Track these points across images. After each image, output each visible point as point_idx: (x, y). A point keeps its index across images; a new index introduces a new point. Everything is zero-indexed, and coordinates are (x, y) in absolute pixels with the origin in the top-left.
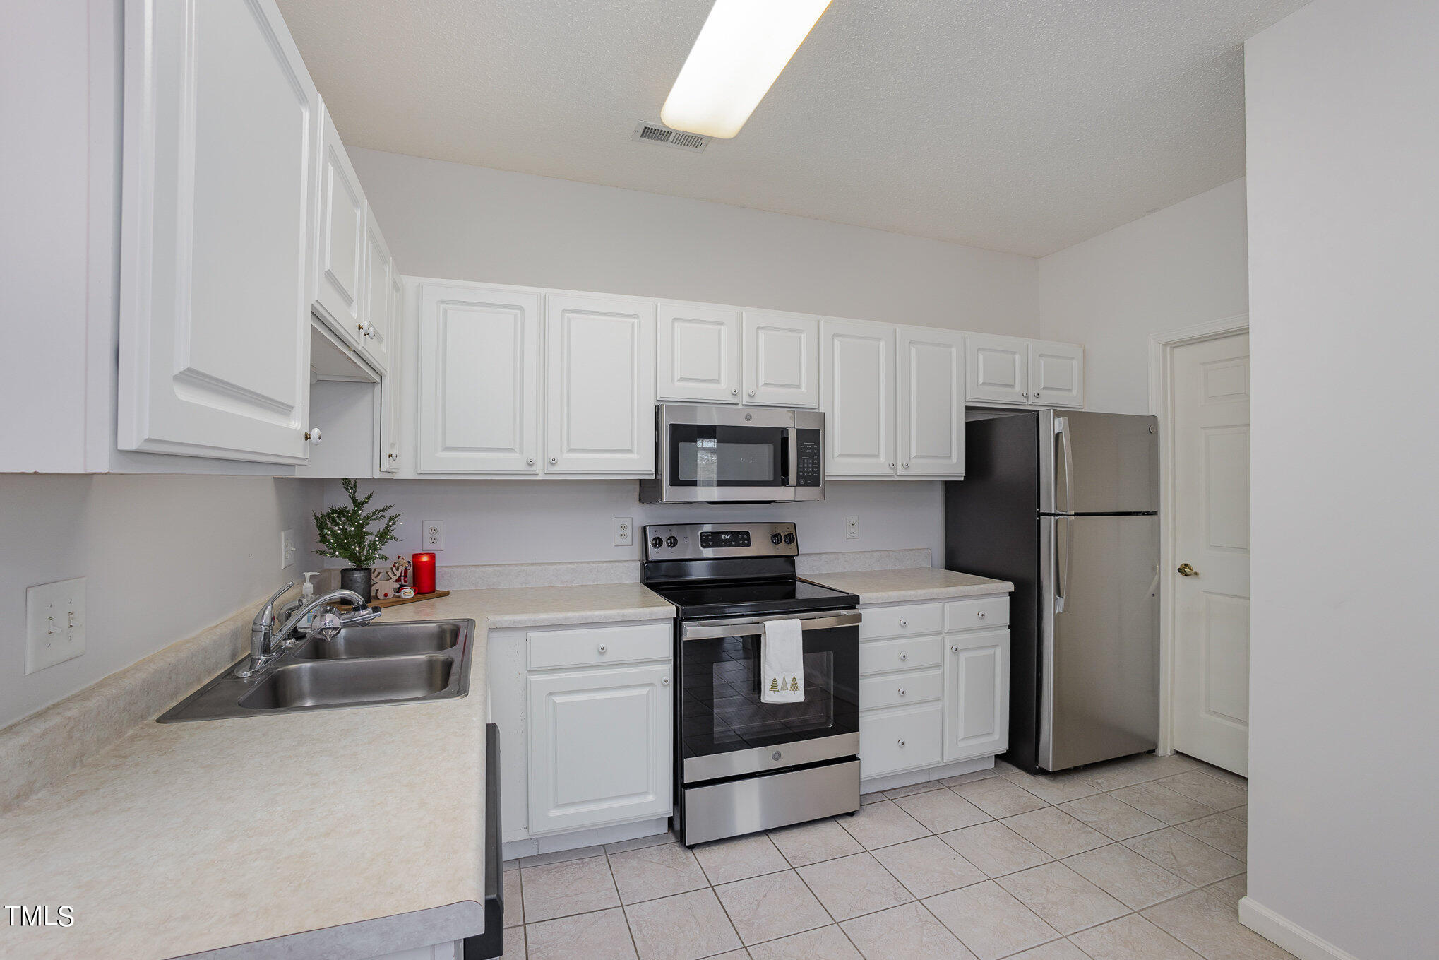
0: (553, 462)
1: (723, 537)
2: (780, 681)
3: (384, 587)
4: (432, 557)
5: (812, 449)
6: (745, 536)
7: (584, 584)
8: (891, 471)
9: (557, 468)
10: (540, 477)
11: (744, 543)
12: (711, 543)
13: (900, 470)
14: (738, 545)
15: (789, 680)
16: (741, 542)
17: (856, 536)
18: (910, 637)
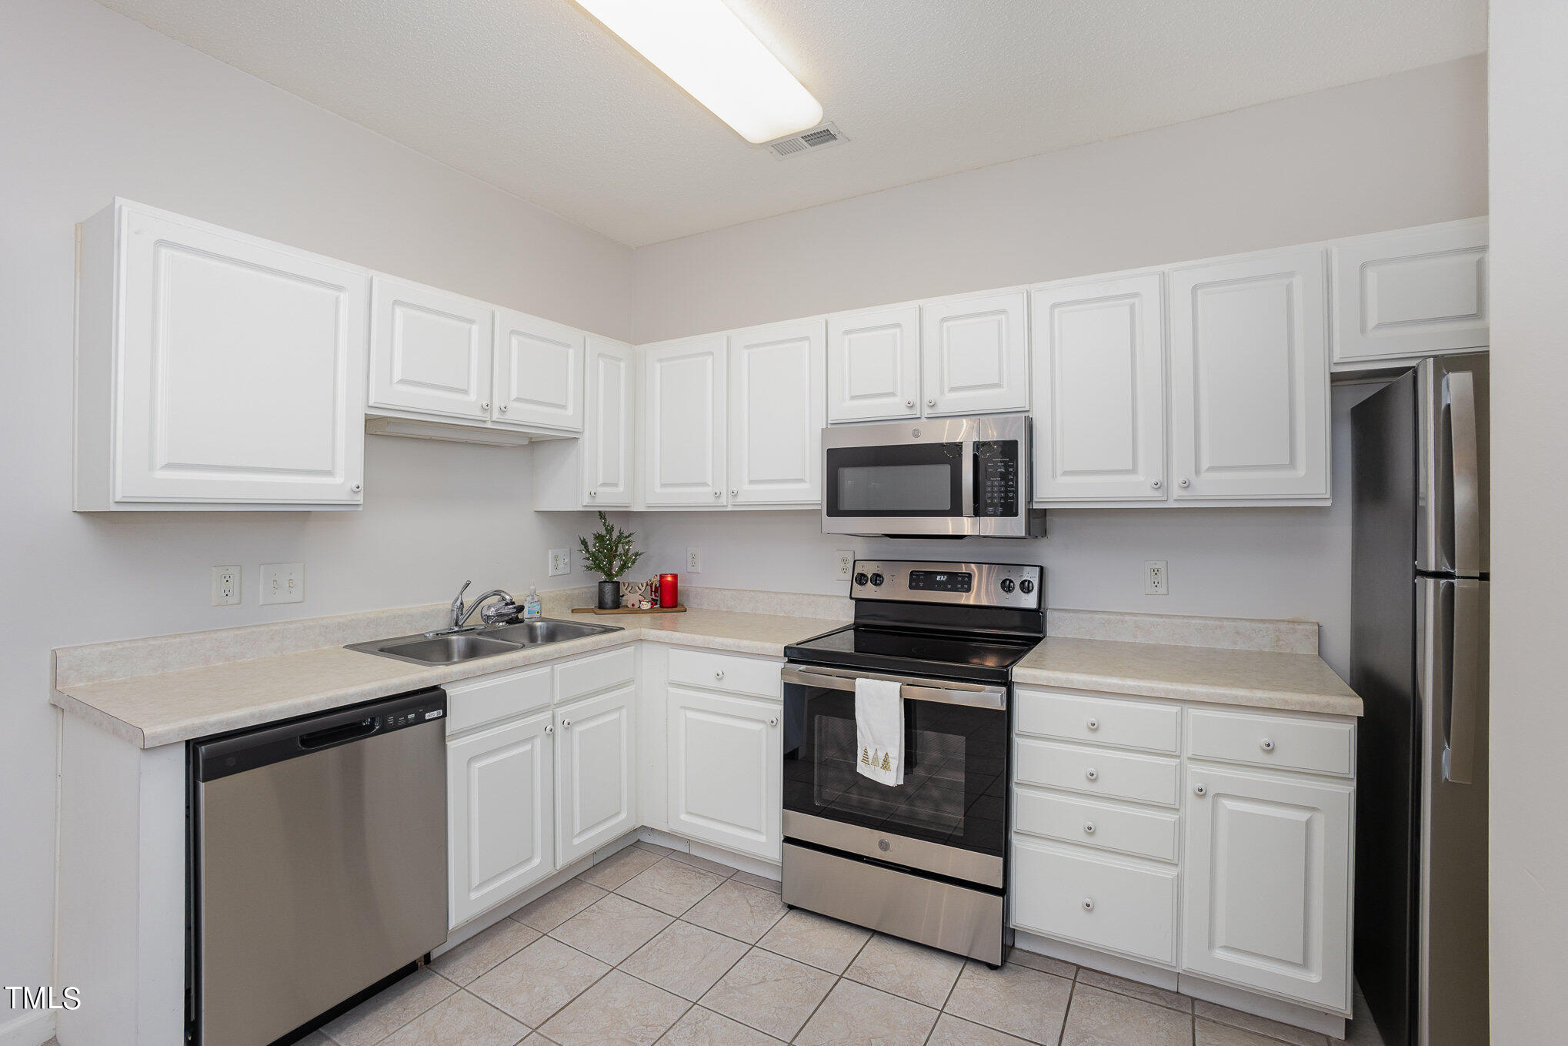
0: (735, 494)
1: (938, 578)
2: (871, 754)
3: (630, 598)
4: (675, 576)
5: (1006, 466)
6: (966, 579)
7: (804, 616)
8: (1157, 494)
9: (740, 499)
10: (729, 508)
11: (962, 587)
12: (921, 584)
13: (1176, 492)
14: (954, 589)
15: (881, 755)
16: (959, 586)
17: (1162, 590)
18: (1098, 746)
